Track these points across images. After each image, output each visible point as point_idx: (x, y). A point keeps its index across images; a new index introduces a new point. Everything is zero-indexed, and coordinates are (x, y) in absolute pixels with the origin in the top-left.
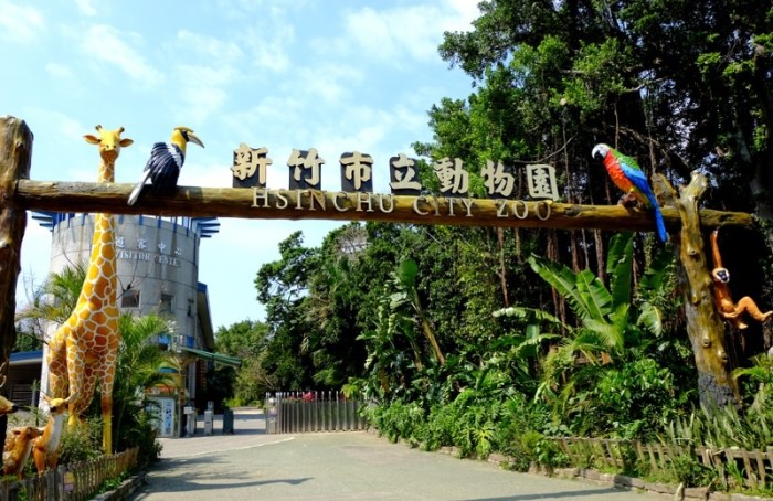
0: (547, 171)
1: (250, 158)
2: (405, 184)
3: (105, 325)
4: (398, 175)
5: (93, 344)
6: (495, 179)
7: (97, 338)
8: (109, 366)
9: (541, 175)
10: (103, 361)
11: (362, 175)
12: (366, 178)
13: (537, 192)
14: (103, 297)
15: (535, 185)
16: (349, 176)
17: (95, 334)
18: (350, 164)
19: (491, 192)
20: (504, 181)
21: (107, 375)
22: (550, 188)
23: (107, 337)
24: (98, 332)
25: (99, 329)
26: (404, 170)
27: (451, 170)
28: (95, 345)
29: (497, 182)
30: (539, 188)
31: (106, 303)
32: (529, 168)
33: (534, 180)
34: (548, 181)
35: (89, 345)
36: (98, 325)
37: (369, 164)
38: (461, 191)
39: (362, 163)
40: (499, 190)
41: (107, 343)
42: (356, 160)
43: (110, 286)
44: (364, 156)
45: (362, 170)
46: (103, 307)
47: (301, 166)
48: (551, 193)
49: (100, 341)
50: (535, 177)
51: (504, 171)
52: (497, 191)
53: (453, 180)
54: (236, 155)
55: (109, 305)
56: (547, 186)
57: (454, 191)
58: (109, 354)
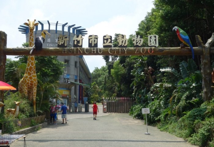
0: (155, 37)
1: (63, 39)
2: (107, 44)
3: (32, 80)
4: (105, 41)
5: (29, 85)
6: (137, 41)
7: (30, 84)
8: (34, 92)
9: (153, 38)
10: (33, 90)
11: (94, 42)
12: (95, 43)
13: (151, 44)
14: (31, 72)
15: (150, 42)
16: (91, 42)
17: (30, 83)
18: (91, 39)
19: (135, 45)
20: (140, 41)
21: (34, 94)
22: (156, 42)
23: (33, 83)
24: (30, 82)
25: (31, 81)
26: (107, 40)
27: (122, 39)
28: (30, 86)
29: (137, 42)
30: (152, 43)
31: (32, 74)
32: (149, 36)
33: (150, 40)
34: (155, 40)
35: (29, 86)
36: (30, 80)
37: (97, 38)
38: (125, 45)
39: (95, 38)
40: (138, 44)
41: (34, 85)
42: (93, 37)
43: (33, 69)
44: (95, 36)
45: (95, 40)
46: (32, 75)
47: (77, 40)
48: (156, 44)
49: (32, 84)
50: (151, 39)
51: (140, 38)
52: (137, 45)
53: (122, 42)
54: (59, 38)
55: (33, 74)
56: (155, 42)
57: (123, 45)
58: (34, 88)
